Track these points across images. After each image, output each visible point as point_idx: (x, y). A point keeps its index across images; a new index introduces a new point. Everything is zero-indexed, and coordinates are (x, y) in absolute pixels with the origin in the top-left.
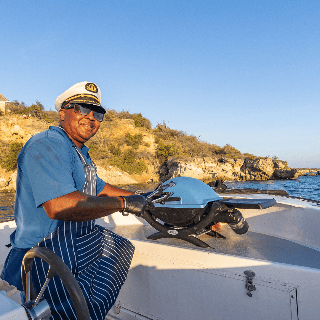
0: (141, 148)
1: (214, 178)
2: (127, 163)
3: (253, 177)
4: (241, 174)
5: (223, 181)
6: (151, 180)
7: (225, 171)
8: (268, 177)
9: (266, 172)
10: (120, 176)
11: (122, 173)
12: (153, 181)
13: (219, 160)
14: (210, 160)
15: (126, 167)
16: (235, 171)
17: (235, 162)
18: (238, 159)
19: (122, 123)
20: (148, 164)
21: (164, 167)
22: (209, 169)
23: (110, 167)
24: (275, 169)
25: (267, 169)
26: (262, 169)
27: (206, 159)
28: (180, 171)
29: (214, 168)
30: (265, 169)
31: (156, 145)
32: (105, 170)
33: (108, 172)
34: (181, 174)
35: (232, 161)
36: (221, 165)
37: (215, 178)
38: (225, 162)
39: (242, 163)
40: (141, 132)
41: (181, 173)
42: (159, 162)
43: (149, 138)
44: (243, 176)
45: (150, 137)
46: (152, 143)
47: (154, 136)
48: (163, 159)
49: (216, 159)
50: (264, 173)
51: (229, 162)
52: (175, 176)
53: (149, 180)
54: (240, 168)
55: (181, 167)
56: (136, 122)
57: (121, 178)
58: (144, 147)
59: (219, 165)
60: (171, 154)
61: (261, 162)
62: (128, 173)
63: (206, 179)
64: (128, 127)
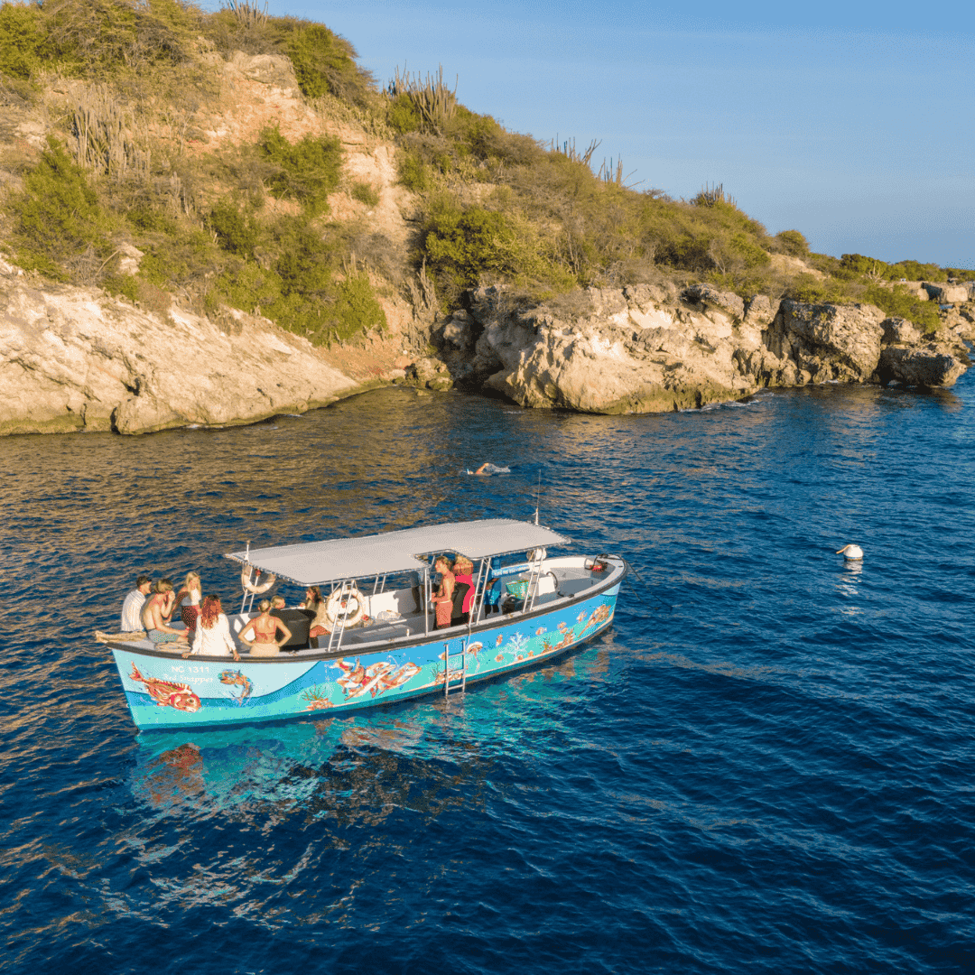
0: (340, 207)
1: (671, 388)
2: (301, 293)
3: (806, 376)
4: (763, 359)
5: (703, 400)
6: (407, 368)
7: (707, 344)
8: (860, 374)
9: (853, 357)
10: (284, 357)
11: (290, 342)
12: (415, 375)
13: (683, 295)
14: (652, 298)
15: (298, 310)
16: (745, 347)
17: (745, 310)
18: (759, 298)
19: (238, 74)
20: (385, 293)
21: (461, 313)
22: (649, 341)
23: (238, 314)
24: (884, 346)
25: (858, 346)
26: (839, 347)
27: (638, 292)
28: (550, 357)
29: (667, 336)
30: (851, 346)
31: (409, 199)
32: (223, 334)
33: (232, 337)
34: (555, 372)
35: (735, 303)
36: (692, 318)
37: (675, 388)
38: (705, 307)
39: (769, 314)
40: (331, 128)
41: (551, 364)
42: (433, 289)
43: (373, 160)
44: (772, 370)
45: (376, 152)
46: (387, 183)
47: (393, 149)
48: (455, 280)
49: (674, 290)
50: (847, 360)
51: (722, 308)
52: (525, 375)
53: (396, 368)
54: (763, 332)
55: (552, 340)
56: (302, 72)
57: (293, 366)
58: (353, 203)
59: (683, 319)
60: (491, 263)
61: (839, 317)
62: (310, 338)
63: (644, 396)
64: (267, 100)
